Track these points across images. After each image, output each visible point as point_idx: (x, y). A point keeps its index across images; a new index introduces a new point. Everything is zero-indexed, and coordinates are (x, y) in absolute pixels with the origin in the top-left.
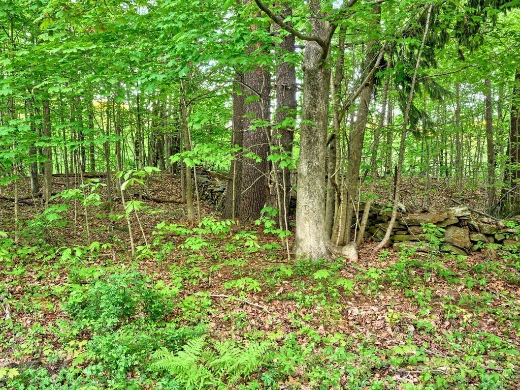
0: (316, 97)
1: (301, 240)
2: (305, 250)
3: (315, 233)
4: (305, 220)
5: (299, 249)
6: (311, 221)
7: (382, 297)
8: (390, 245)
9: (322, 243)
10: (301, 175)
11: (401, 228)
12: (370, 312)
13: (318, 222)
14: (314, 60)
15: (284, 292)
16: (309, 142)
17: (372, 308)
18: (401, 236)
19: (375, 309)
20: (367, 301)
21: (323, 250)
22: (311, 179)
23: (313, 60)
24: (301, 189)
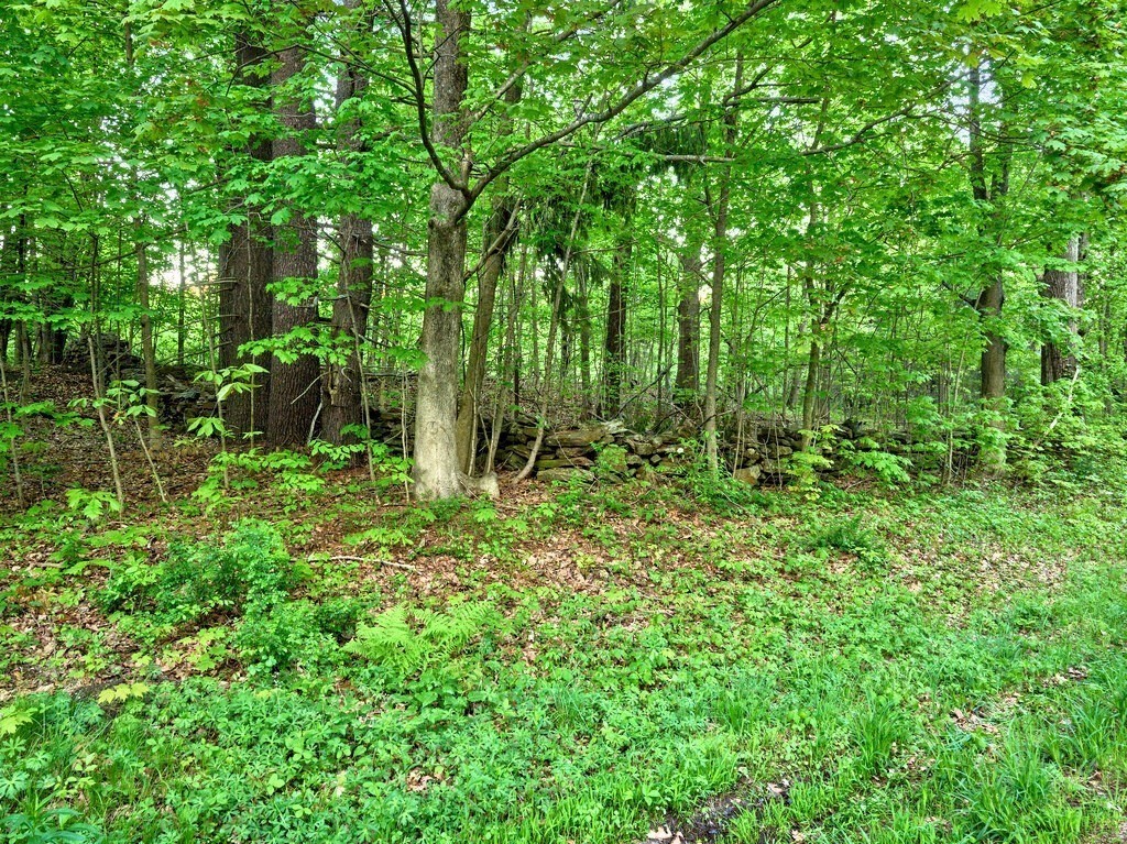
0: (449, 267)
1: (425, 472)
2: (430, 485)
3: (445, 461)
4: (432, 442)
5: (421, 485)
6: (440, 444)
7: (555, 540)
8: (532, 475)
9: (453, 474)
10: (425, 378)
11: (549, 450)
12: (548, 560)
13: (449, 446)
14: (447, 214)
15: (427, 545)
16: (439, 330)
17: (549, 554)
18: (548, 461)
19: (553, 555)
20: (540, 546)
21: (455, 485)
22: (440, 384)
23: (445, 212)
24: (425, 398)
